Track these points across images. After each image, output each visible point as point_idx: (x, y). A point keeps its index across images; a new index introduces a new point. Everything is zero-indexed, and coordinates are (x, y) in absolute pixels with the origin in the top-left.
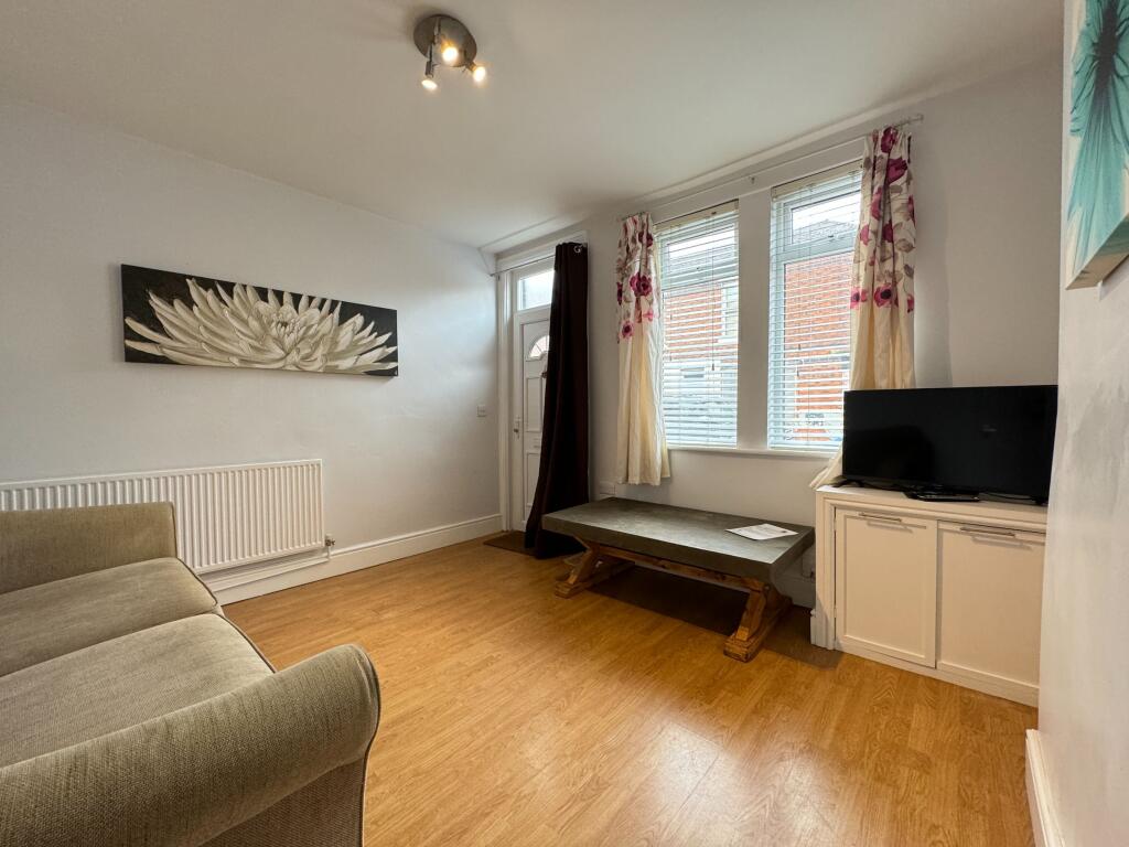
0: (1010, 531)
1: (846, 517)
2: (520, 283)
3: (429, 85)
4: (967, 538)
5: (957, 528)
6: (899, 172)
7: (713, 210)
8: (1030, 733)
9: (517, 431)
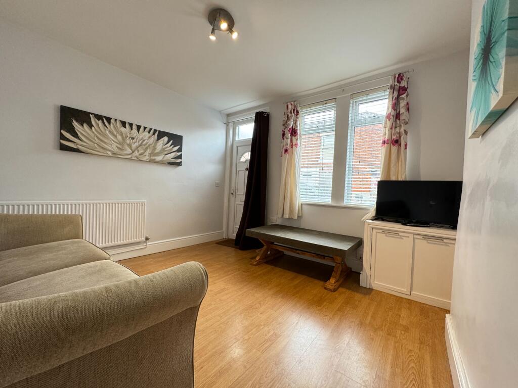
0: (441, 239)
1: (376, 232)
2: (237, 128)
3: (213, 38)
4: (425, 242)
5: (421, 237)
6: (404, 92)
7: (326, 102)
8: (447, 315)
9: (232, 194)
